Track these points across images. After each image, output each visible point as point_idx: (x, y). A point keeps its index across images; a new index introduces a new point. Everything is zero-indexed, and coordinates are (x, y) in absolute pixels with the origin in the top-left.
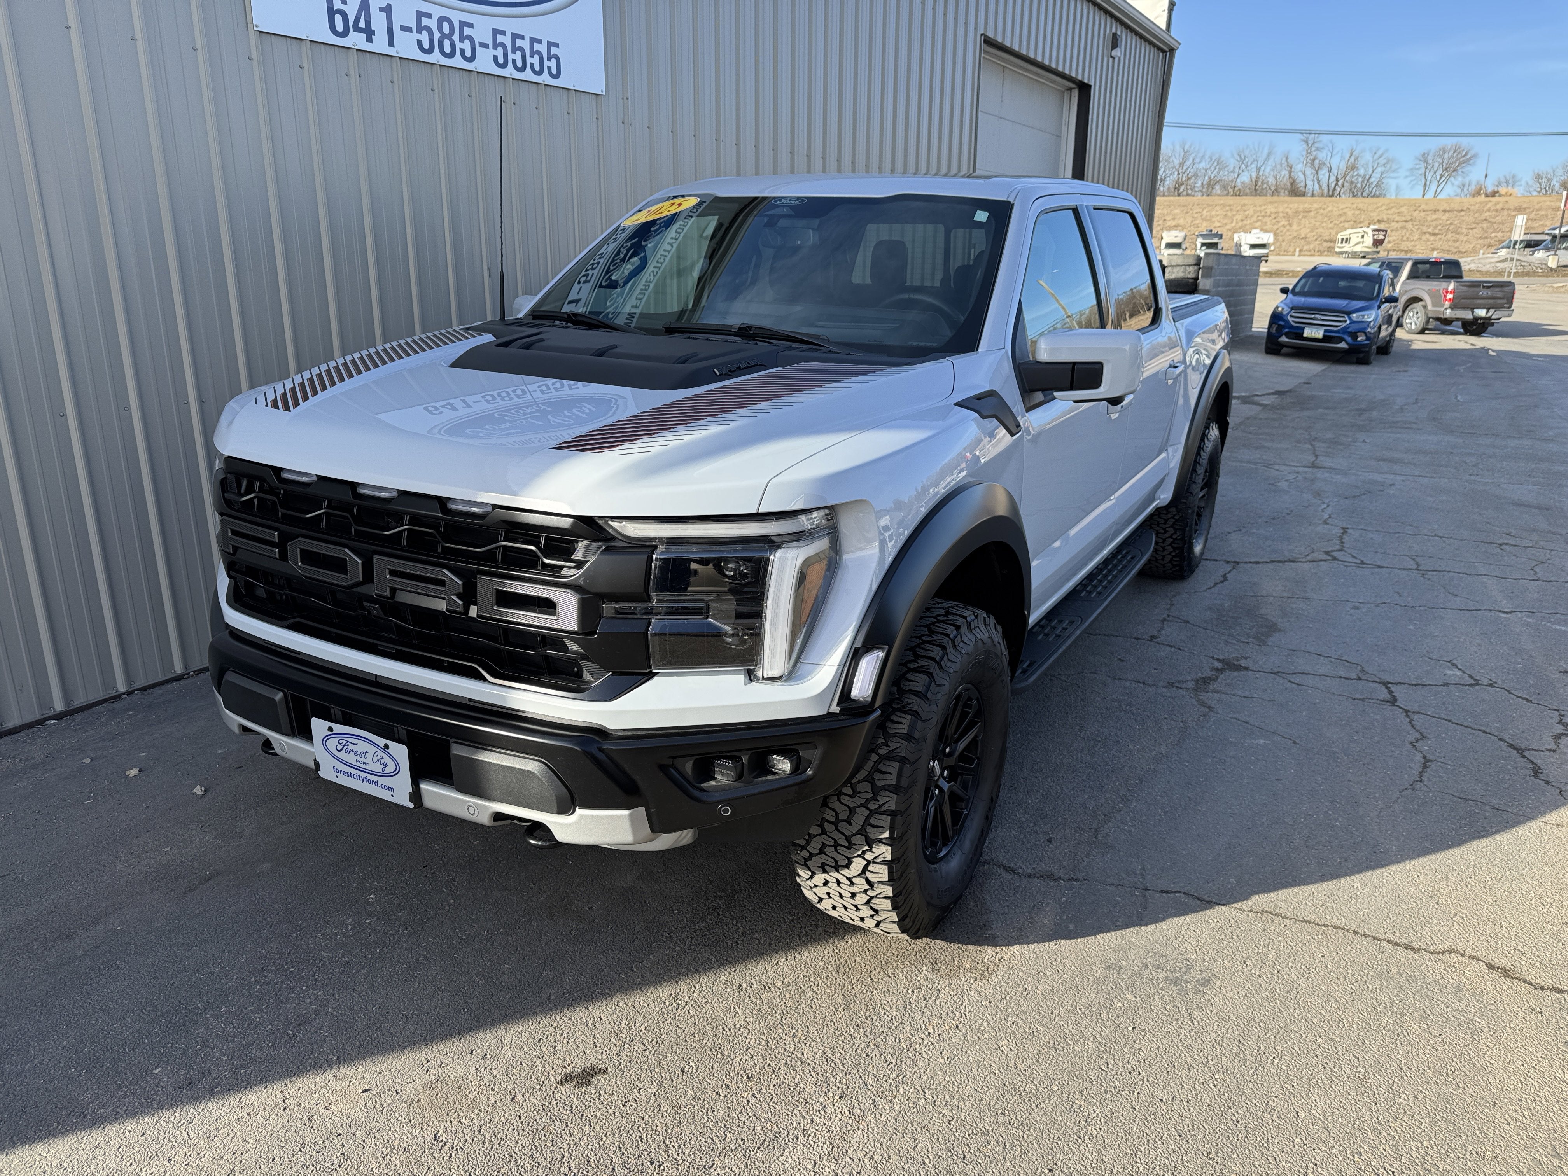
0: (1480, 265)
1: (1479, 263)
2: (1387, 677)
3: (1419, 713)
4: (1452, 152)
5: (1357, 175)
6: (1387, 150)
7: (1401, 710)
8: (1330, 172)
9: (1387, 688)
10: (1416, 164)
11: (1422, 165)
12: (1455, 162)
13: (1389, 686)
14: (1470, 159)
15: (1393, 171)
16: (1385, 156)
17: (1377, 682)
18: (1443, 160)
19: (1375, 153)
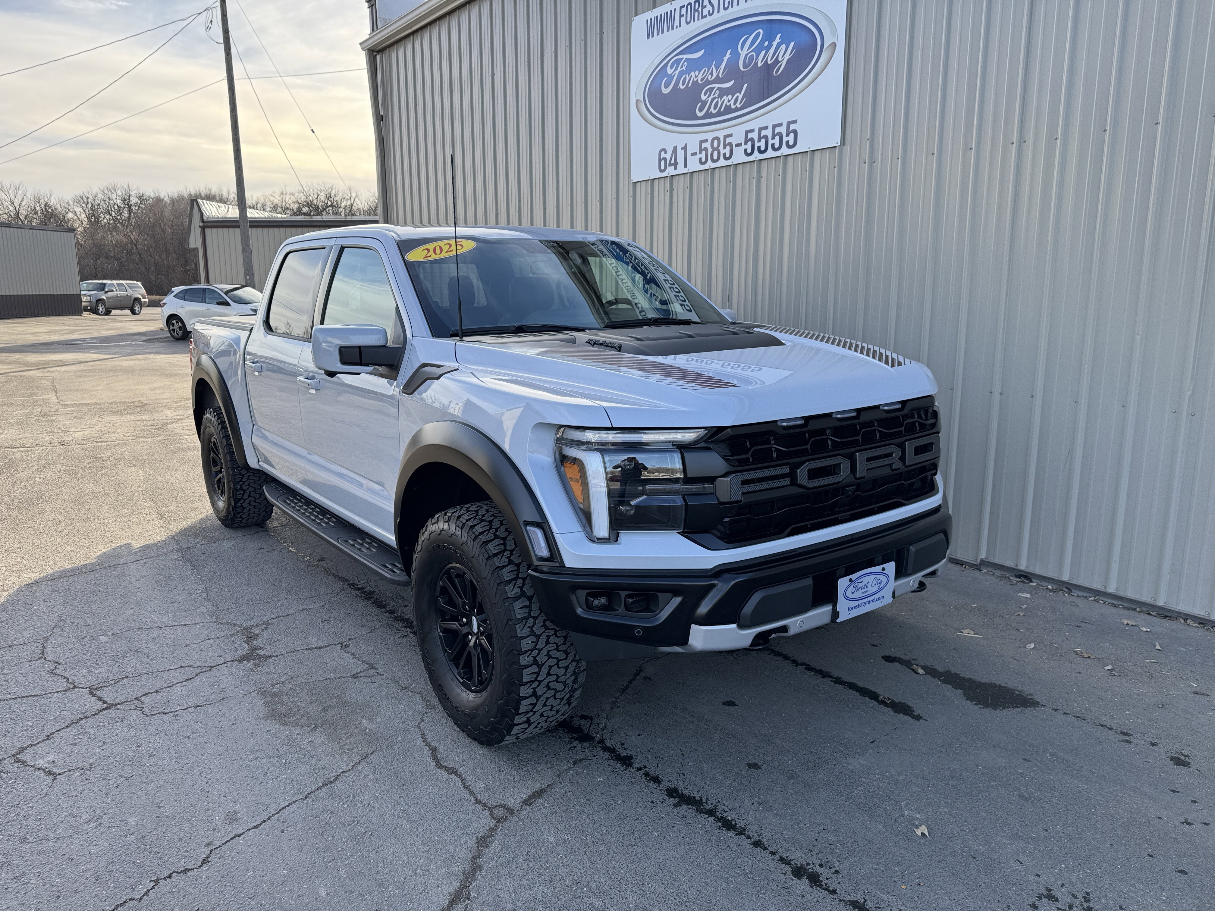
2: (111, 713)
3: (65, 691)
7: (81, 686)
9: (105, 702)
13: (105, 706)
17: (119, 704)
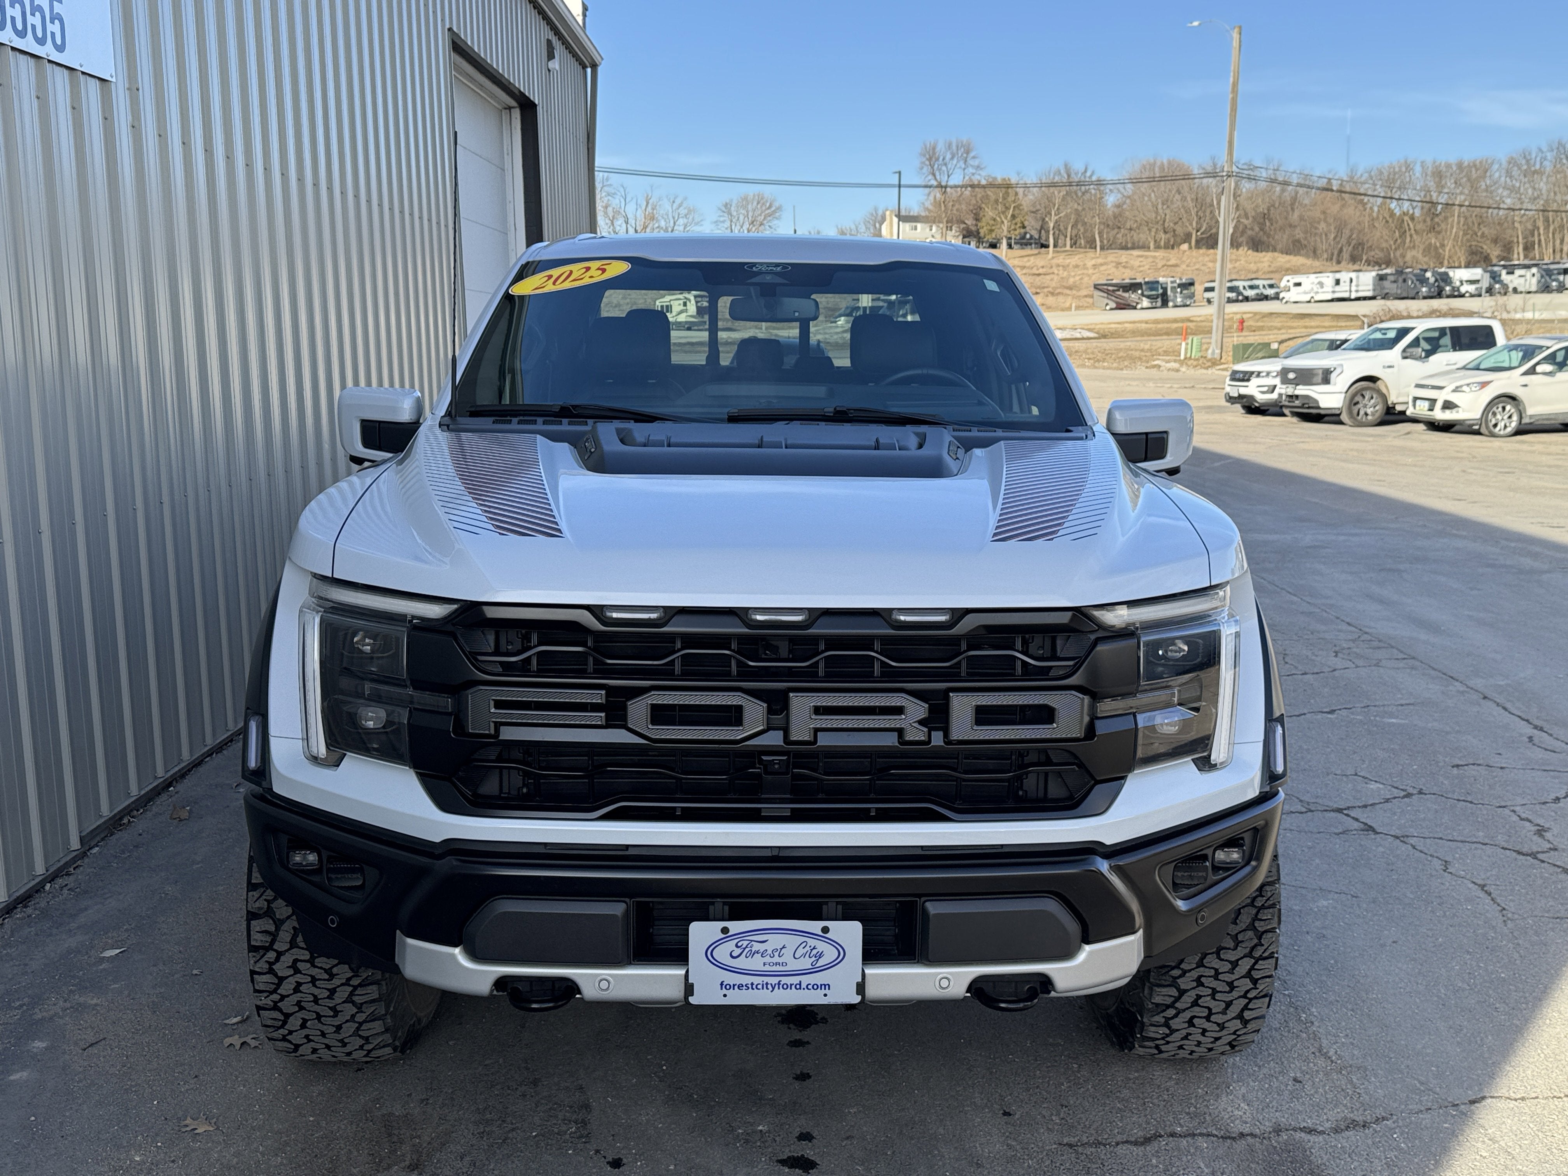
0: (827, 336)
1: (826, 333)
4: (755, 203)
5: (658, 227)
6: (685, 199)
8: (627, 223)
10: (720, 216)
11: (726, 217)
12: (760, 215)
14: (774, 212)
15: (697, 224)
16: (684, 205)
18: (748, 212)
19: (674, 202)
